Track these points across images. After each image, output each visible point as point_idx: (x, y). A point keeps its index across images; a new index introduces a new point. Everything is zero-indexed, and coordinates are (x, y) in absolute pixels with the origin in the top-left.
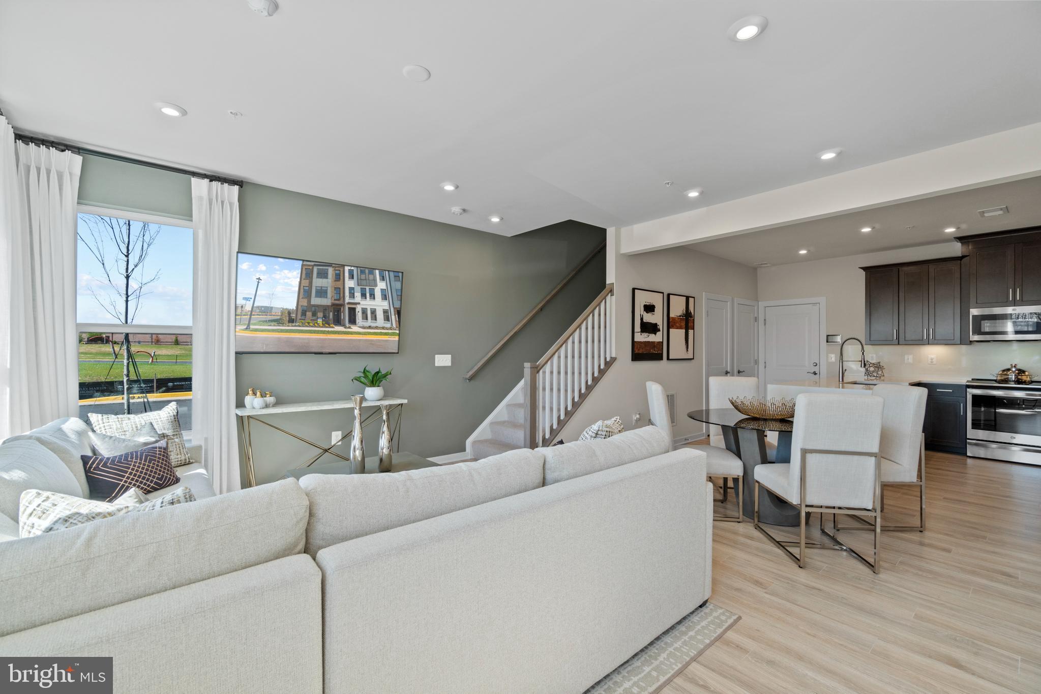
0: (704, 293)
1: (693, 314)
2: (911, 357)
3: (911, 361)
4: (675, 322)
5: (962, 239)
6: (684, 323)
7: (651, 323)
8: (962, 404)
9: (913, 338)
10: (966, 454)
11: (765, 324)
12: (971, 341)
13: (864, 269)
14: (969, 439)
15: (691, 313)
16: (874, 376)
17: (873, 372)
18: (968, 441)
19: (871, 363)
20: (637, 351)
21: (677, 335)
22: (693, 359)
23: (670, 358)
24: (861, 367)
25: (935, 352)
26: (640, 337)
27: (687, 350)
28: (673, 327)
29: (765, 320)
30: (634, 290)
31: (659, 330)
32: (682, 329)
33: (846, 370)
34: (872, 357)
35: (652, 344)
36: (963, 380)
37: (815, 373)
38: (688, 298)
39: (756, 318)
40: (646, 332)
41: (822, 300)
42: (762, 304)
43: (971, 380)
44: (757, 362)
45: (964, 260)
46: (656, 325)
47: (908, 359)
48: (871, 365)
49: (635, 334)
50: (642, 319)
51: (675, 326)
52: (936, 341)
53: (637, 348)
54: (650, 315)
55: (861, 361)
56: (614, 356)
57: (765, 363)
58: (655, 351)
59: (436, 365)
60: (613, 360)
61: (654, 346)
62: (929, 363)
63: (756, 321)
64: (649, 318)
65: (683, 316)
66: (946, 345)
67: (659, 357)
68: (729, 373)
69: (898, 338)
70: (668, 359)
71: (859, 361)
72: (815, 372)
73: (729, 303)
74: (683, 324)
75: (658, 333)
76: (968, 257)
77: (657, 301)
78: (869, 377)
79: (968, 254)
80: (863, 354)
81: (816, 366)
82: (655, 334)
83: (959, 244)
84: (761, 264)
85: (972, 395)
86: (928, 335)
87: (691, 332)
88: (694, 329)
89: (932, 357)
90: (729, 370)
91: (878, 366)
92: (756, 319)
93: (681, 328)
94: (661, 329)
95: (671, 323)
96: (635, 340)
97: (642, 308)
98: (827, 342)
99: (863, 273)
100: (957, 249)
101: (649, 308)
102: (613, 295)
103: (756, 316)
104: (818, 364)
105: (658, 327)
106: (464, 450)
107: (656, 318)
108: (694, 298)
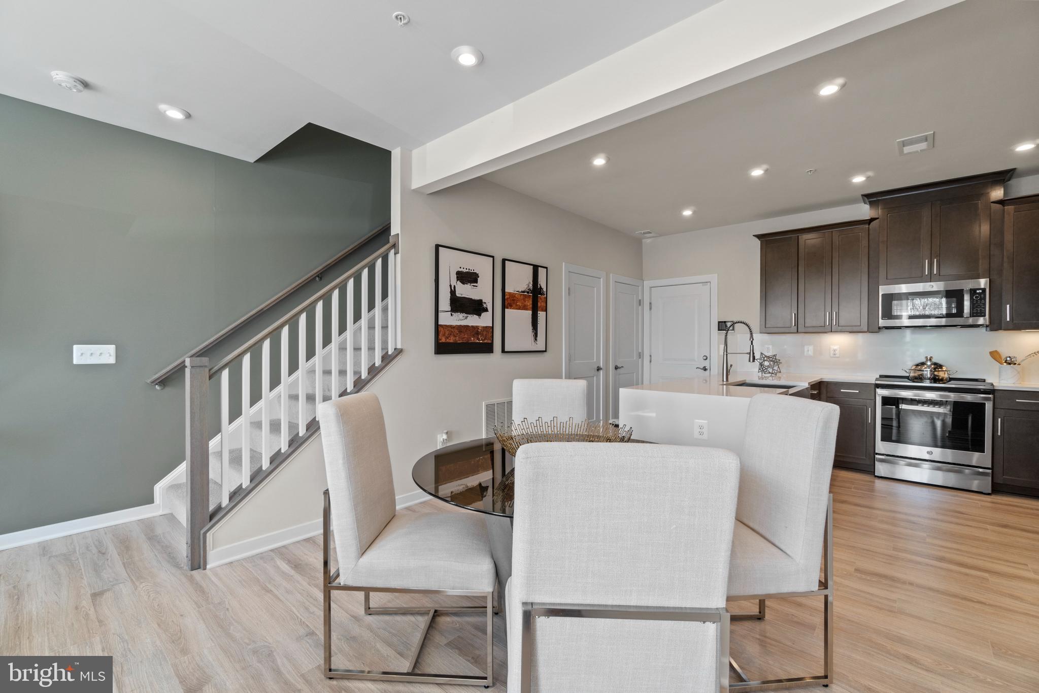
0: (564, 263)
1: (545, 290)
2: (811, 348)
3: (811, 353)
4: (513, 300)
5: (871, 198)
6: (531, 302)
7: (471, 299)
8: (870, 409)
9: (814, 324)
10: (874, 474)
11: (651, 308)
12: (879, 328)
13: (759, 237)
14: (877, 454)
15: (541, 288)
16: (770, 373)
17: (769, 367)
18: (877, 456)
19: (766, 356)
20: (443, 340)
21: (519, 318)
22: (546, 351)
23: (506, 350)
24: (750, 361)
25: (838, 342)
26: (449, 319)
27: (536, 339)
28: (510, 306)
29: (650, 303)
30: (437, 247)
31: (486, 310)
32: (527, 309)
33: (731, 366)
34: (768, 348)
35: (475, 330)
36: (871, 378)
37: (705, 369)
38: (536, 268)
39: (640, 300)
40: (462, 312)
41: (714, 278)
42: (647, 284)
43: (878, 377)
44: (640, 355)
45: (873, 224)
46: (480, 302)
47: (808, 351)
48: (765, 359)
49: (441, 315)
50: (453, 292)
51: (514, 306)
52: (840, 328)
53: (444, 335)
54: (468, 287)
55: (750, 354)
56: (399, 346)
57: (651, 356)
58: (478, 339)
59: (75, 362)
60: (398, 352)
61: (478, 333)
62: (832, 355)
63: (640, 305)
64: (465, 291)
65: (528, 293)
66: (850, 332)
67: (487, 348)
68: (601, 369)
69: (797, 324)
70: (503, 351)
71: (747, 353)
72: (705, 367)
73: (602, 279)
74: (529, 303)
75: (483, 314)
76: (877, 221)
77: (483, 267)
78: (763, 374)
79: (877, 217)
80: (752, 344)
81: (706, 359)
82: (479, 315)
83: (867, 207)
84: (644, 233)
85: (882, 397)
86: (831, 319)
87: (541, 315)
88: (546, 311)
89: (835, 348)
90: (601, 366)
91: (774, 360)
92: (640, 303)
93: (525, 308)
94: (490, 309)
95: (508, 301)
96: (440, 323)
97: (454, 277)
98: (719, 330)
99: (758, 242)
100: (864, 211)
101: (468, 277)
102: (398, 253)
103: (640, 298)
104: (709, 359)
105: (485, 306)
106: (150, 500)
107: (481, 291)
108: (546, 268)
